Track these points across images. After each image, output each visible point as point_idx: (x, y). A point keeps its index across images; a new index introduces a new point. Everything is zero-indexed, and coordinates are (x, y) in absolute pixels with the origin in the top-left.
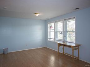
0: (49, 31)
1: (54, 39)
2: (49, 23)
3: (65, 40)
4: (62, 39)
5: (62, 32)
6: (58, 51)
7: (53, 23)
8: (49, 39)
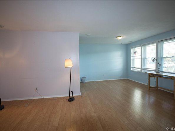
0: (132, 58)
1: (141, 68)
2: (133, 48)
3: (160, 70)
4: (155, 68)
5: (155, 59)
6: (149, 84)
7: (140, 47)
8: (132, 69)
